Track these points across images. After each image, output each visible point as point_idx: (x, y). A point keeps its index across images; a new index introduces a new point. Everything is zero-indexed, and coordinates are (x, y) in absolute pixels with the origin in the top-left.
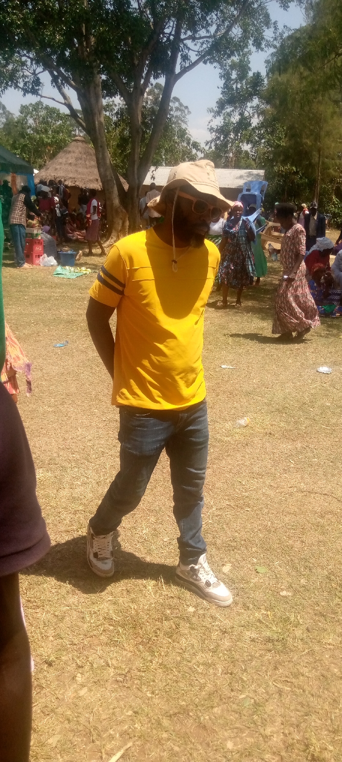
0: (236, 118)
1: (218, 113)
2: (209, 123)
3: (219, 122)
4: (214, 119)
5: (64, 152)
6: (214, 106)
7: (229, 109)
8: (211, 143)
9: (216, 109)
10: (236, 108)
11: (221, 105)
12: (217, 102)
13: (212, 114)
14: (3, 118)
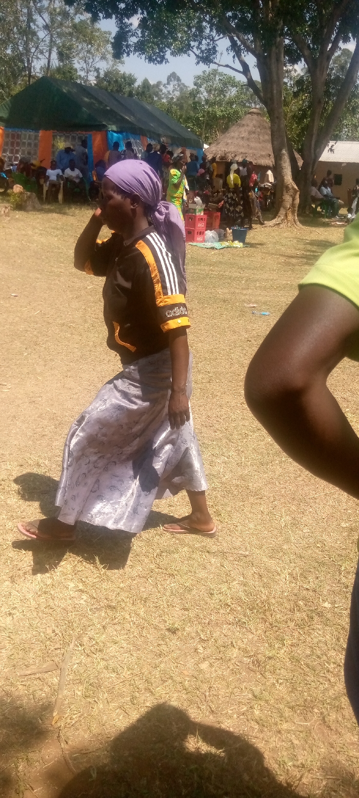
5: (237, 125)
14: (177, 91)
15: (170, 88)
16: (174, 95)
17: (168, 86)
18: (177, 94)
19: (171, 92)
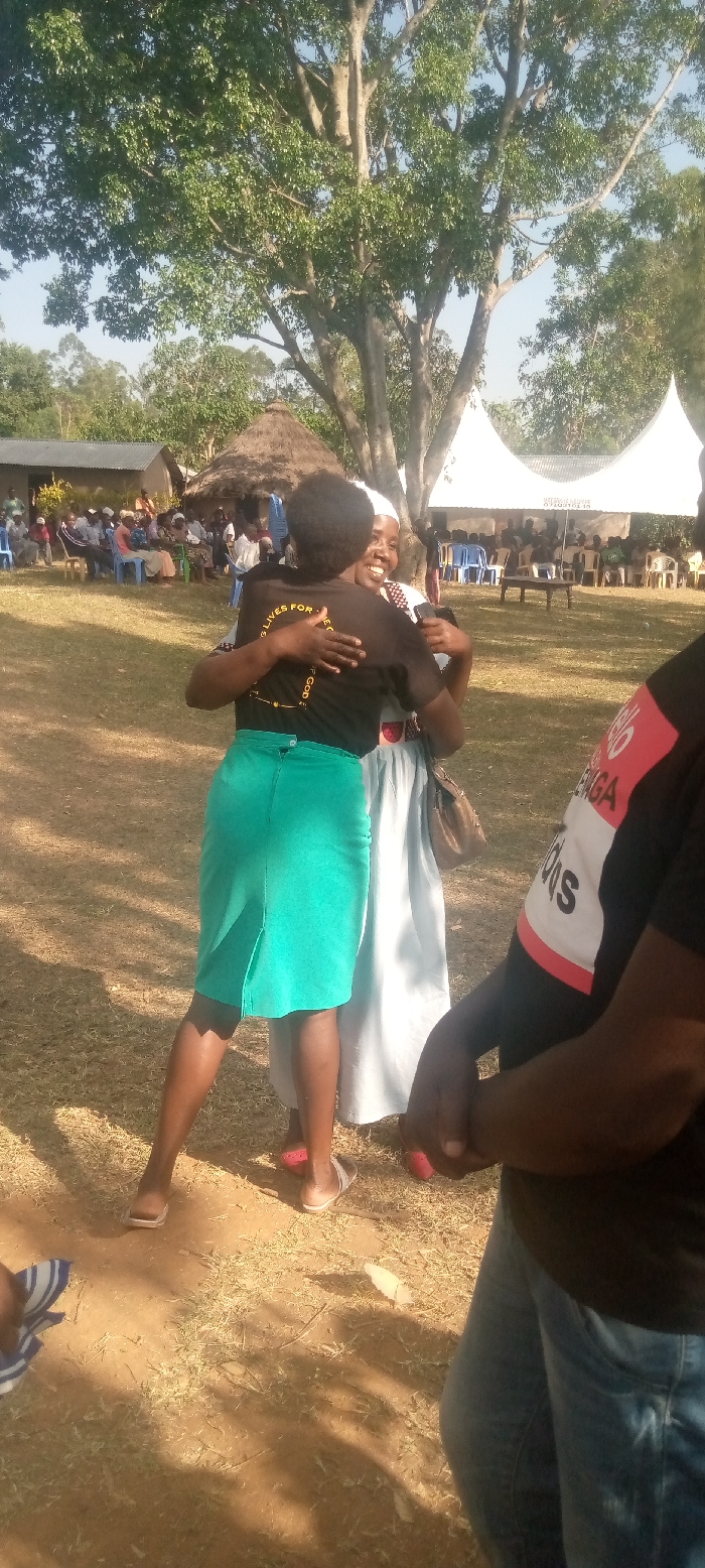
0: (574, 357)
1: (540, 348)
2: (522, 366)
3: (542, 363)
4: (531, 360)
5: (249, 432)
6: (534, 334)
7: (562, 340)
8: (524, 404)
9: (535, 339)
10: (574, 337)
11: (547, 329)
12: (538, 325)
13: (530, 348)
14: (79, 367)
15: (65, 362)
16: (73, 374)
17: (60, 357)
18: (79, 371)
19: (67, 370)
